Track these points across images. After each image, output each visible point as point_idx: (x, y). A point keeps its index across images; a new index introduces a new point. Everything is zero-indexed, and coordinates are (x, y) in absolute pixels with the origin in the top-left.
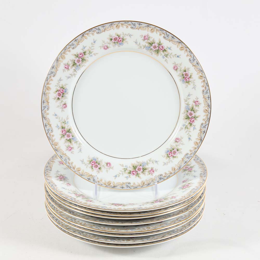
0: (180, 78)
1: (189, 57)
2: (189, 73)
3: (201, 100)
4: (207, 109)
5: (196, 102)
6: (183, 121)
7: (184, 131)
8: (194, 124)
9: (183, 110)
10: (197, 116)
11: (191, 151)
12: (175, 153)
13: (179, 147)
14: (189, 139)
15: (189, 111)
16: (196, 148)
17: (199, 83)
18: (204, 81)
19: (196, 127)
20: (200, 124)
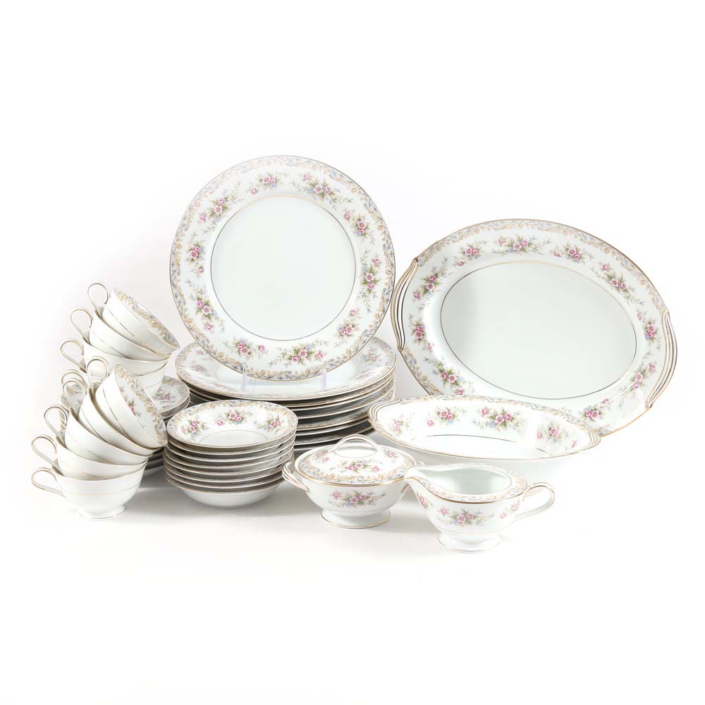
0: (354, 229)
1: (364, 202)
2: (365, 222)
3: (382, 258)
4: (390, 269)
5: (376, 261)
6: (359, 287)
7: (361, 300)
8: (373, 290)
9: (359, 272)
10: (377, 279)
11: (371, 326)
12: (350, 330)
13: (355, 323)
14: (368, 310)
15: (367, 274)
16: (377, 322)
17: (378, 236)
18: (385, 232)
19: (377, 294)
20: (382, 290)
